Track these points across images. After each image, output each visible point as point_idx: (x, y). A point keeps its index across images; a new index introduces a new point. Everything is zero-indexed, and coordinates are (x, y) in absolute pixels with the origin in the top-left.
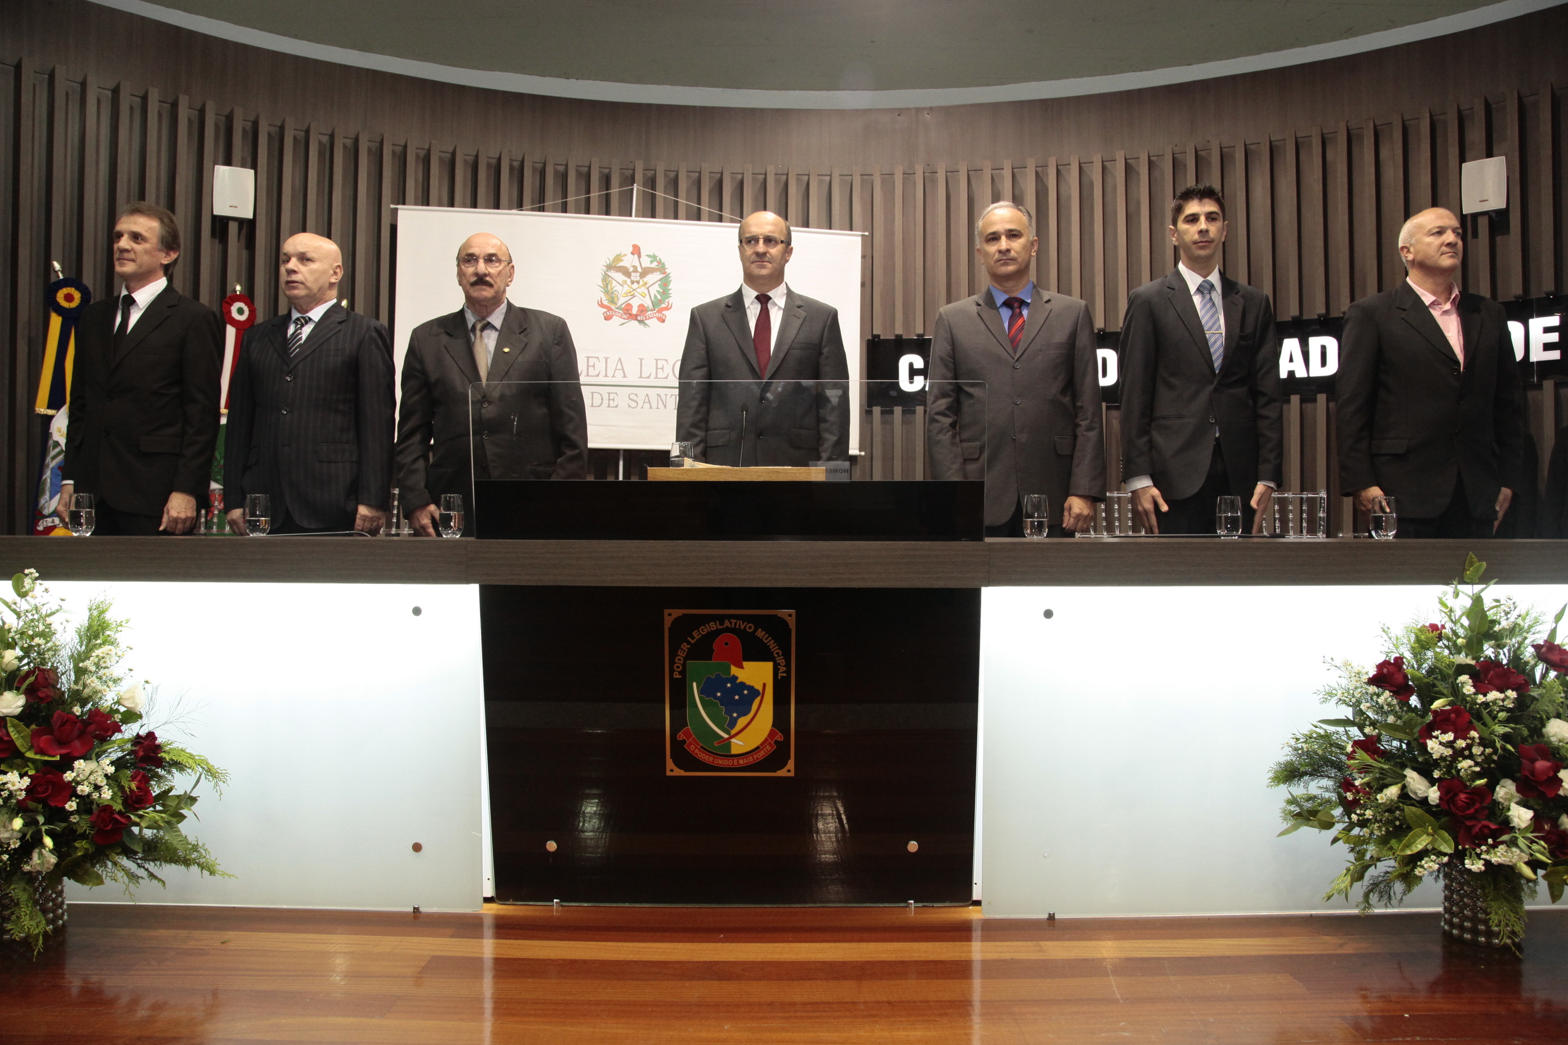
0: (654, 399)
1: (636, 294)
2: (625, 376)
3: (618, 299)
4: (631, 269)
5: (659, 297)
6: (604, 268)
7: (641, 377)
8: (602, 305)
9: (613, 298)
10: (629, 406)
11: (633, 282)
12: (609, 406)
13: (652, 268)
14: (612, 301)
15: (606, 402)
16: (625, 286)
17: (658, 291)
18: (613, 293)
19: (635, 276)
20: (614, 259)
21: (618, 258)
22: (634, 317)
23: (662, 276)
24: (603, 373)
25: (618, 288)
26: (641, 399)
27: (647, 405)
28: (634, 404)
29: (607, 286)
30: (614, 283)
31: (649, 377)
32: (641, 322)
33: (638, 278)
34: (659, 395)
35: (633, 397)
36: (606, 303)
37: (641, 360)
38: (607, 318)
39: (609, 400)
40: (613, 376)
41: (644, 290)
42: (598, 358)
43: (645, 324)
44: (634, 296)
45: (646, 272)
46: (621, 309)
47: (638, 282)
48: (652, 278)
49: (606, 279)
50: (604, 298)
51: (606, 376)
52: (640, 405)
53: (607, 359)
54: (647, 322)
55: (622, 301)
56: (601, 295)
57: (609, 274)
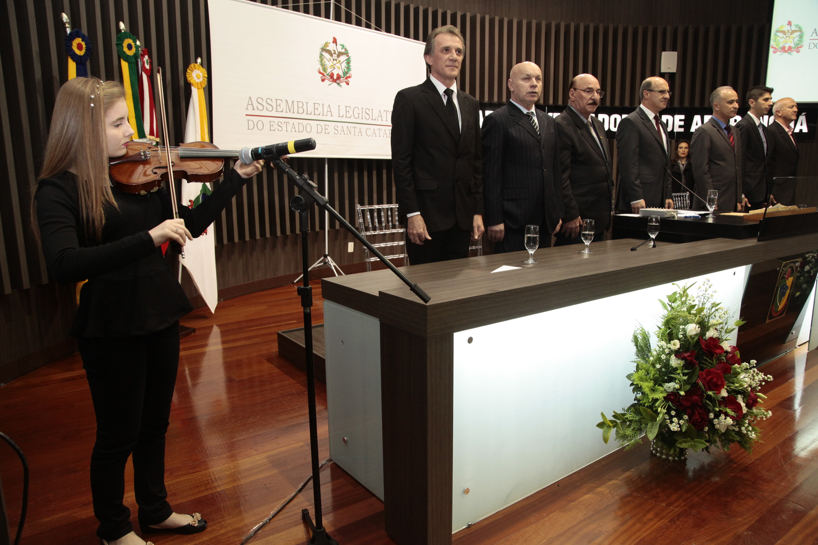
0: (345, 129)
1: (336, 67)
2: (332, 116)
3: (327, 69)
4: (333, 52)
5: (346, 70)
6: (320, 50)
7: (339, 116)
8: (320, 73)
9: (325, 68)
10: (335, 133)
11: (334, 60)
12: (325, 133)
13: (342, 52)
14: (325, 70)
15: (324, 130)
16: (330, 61)
17: (345, 67)
18: (325, 65)
19: (335, 56)
20: (325, 45)
21: (326, 44)
22: (335, 81)
23: (347, 58)
24: (322, 114)
25: (327, 63)
26: (340, 129)
27: (342, 133)
28: (336, 132)
29: (322, 61)
30: (325, 60)
31: (343, 117)
32: (338, 84)
33: (336, 58)
34: (348, 127)
35: (336, 128)
36: (322, 71)
37: (339, 106)
38: (323, 80)
39: (325, 129)
40: (327, 115)
41: (338, 65)
42: (319, 104)
43: (340, 86)
44: (334, 68)
45: (340, 54)
46: (329, 76)
47: (336, 60)
48: (343, 58)
49: (321, 56)
50: (321, 68)
51: (323, 115)
52: (339, 133)
53: (323, 105)
54: (340, 84)
55: (329, 71)
56: (319, 66)
57: (323, 53)
